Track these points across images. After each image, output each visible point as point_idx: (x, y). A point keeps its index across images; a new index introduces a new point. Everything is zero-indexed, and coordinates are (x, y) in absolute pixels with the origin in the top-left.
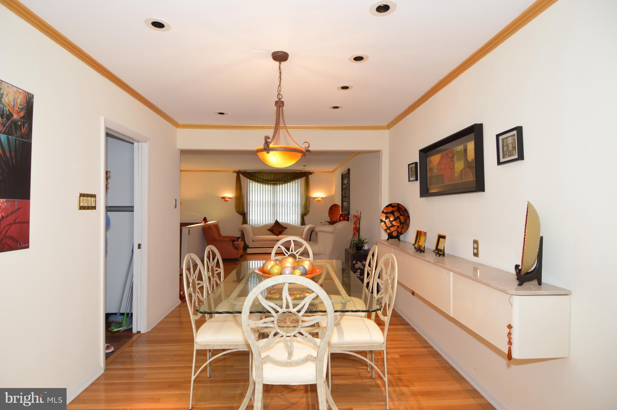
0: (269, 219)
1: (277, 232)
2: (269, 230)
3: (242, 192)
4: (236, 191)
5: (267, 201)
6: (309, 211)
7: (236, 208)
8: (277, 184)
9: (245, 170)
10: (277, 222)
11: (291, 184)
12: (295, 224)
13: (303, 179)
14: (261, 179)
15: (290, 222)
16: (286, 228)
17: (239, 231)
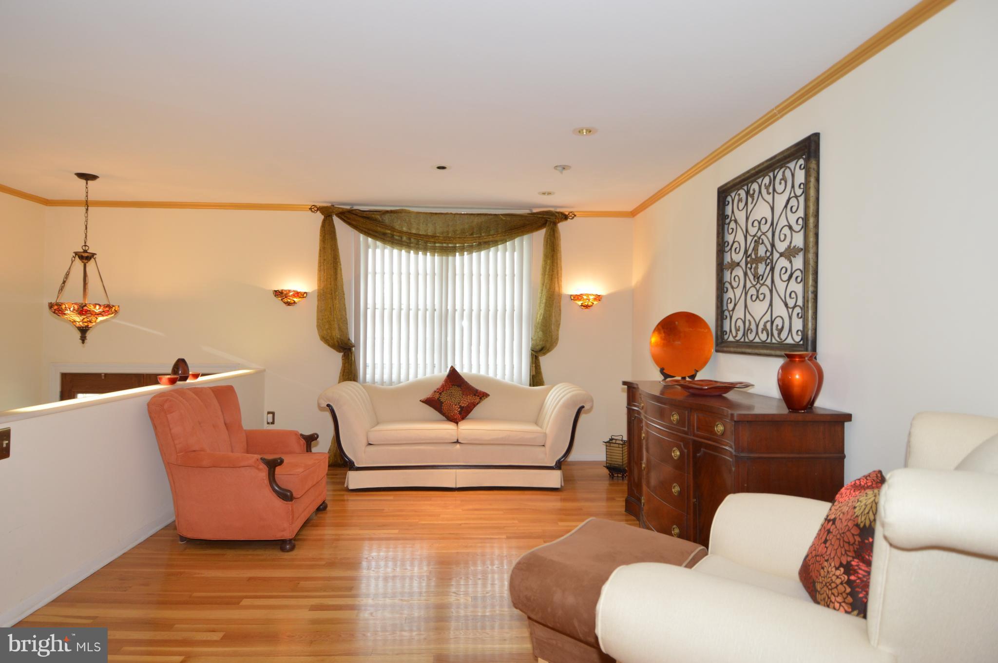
0: (428, 361)
1: (456, 410)
2: (429, 402)
3: (339, 276)
4: (320, 271)
5: (421, 306)
6: (557, 339)
7: (319, 327)
8: (452, 251)
9: (352, 204)
10: (454, 377)
11: (499, 254)
12: (512, 379)
13: (540, 235)
14: (401, 232)
15: (496, 375)
16: (483, 396)
17: (321, 409)
